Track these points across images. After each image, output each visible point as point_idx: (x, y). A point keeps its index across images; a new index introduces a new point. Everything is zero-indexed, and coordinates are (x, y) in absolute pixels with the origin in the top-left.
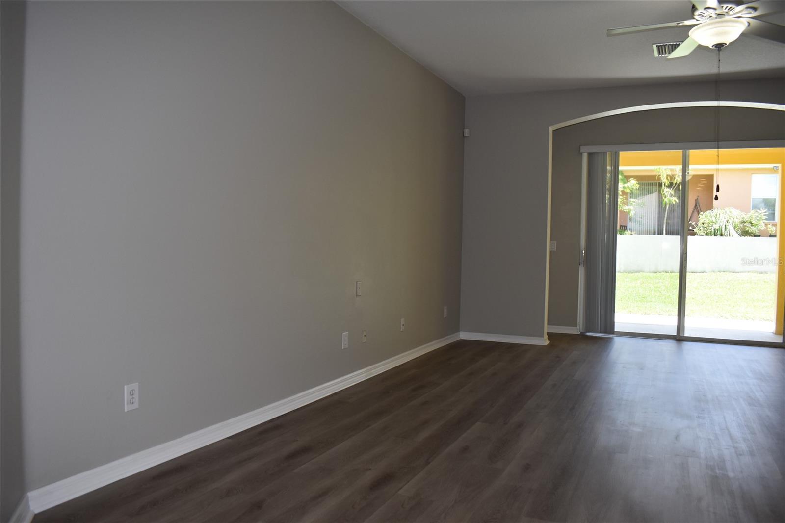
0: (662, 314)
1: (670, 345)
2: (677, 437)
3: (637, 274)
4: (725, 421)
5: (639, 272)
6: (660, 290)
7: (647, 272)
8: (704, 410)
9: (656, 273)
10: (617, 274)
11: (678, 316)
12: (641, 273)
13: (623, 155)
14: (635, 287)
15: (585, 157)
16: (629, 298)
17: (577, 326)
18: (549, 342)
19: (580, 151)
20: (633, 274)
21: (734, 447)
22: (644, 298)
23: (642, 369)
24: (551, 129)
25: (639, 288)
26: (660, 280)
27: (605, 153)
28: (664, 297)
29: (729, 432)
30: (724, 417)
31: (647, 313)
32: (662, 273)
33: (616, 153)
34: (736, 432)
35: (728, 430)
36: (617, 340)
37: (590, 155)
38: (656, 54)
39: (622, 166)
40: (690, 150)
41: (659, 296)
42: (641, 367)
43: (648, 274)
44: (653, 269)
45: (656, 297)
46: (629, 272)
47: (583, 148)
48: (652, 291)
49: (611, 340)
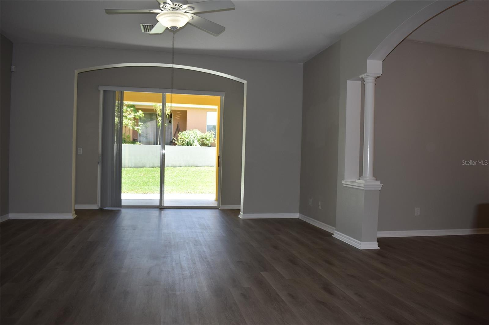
0: (155, 193)
1: (156, 212)
2: (149, 273)
3: (142, 169)
4: (180, 257)
5: (143, 167)
6: (155, 178)
7: (148, 167)
8: (168, 252)
9: (153, 168)
13: (126, 93)
14: (140, 176)
15: (101, 93)
16: (136, 183)
17: (97, 204)
18: (76, 216)
19: (98, 88)
20: (140, 169)
21: (182, 274)
22: (145, 183)
23: (134, 229)
24: (76, 72)
25: (142, 177)
26: (156, 172)
27: (114, 92)
28: (157, 182)
29: (181, 264)
30: (179, 255)
31: (146, 192)
32: (157, 168)
33: (121, 92)
34: (185, 264)
35: (180, 263)
36: (124, 211)
37: (105, 92)
38: (143, 31)
39: (126, 101)
40: (167, 94)
42: (134, 228)
43: (148, 168)
44: (151, 165)
45: (153, 182)
46: (137, 168)
47: (100, 88)
48: (150, 179)
49: (119, 211)
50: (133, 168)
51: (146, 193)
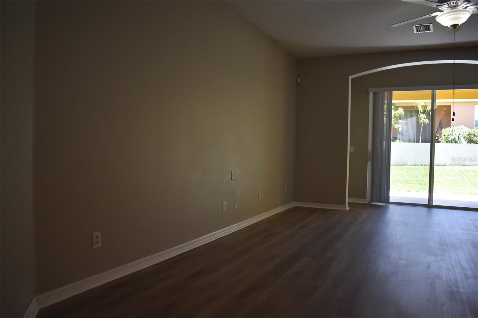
0: (419, 192)
1: (424, 210)
2: (428, 267)
3: (403, 167)
4: (458, 257)
5: (405, 165)
6: (417, 176)
7: (410, 165)
8: (444, 251)
9: (415, 166)
10: (391, 167)
11: (429, 192)
12: (406, 166)
13: (395, 93)
14: (402, 174)
15: (371, 95)
16: (398, 181)
17: (366, 198)
18: (349, 208)
19: (368, 91)
20: (401, 167)
21: (464, 273)
22: (408, 181)
23: (406, 225)
24: (350, 78)
25: (405, 175)
26: (418, 171)
27: (383, 93)
28: (420, 181)
29: (461, 264)
30: (458, 255)
32: (419, 166)
33: (390, 92)
34: (465, 264)
35: (460, 262)
36: (391, 207)
37: (375, 94)
38: (415, 31)
39: (394, 100)
40: (437, 91)
41: (417, 180)
43: (410, 167)
44: (413, 163)
45: (415, 181)
46: (399, 165)
47: (370, 89)
48: (412, 177)
49: (387, 207)
50: (395, 166)
51: (410, 191)
